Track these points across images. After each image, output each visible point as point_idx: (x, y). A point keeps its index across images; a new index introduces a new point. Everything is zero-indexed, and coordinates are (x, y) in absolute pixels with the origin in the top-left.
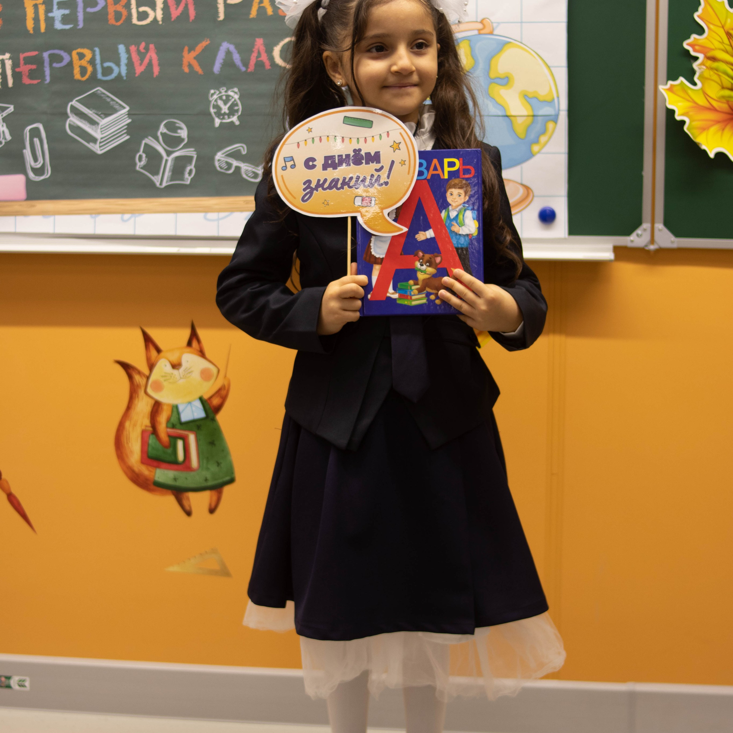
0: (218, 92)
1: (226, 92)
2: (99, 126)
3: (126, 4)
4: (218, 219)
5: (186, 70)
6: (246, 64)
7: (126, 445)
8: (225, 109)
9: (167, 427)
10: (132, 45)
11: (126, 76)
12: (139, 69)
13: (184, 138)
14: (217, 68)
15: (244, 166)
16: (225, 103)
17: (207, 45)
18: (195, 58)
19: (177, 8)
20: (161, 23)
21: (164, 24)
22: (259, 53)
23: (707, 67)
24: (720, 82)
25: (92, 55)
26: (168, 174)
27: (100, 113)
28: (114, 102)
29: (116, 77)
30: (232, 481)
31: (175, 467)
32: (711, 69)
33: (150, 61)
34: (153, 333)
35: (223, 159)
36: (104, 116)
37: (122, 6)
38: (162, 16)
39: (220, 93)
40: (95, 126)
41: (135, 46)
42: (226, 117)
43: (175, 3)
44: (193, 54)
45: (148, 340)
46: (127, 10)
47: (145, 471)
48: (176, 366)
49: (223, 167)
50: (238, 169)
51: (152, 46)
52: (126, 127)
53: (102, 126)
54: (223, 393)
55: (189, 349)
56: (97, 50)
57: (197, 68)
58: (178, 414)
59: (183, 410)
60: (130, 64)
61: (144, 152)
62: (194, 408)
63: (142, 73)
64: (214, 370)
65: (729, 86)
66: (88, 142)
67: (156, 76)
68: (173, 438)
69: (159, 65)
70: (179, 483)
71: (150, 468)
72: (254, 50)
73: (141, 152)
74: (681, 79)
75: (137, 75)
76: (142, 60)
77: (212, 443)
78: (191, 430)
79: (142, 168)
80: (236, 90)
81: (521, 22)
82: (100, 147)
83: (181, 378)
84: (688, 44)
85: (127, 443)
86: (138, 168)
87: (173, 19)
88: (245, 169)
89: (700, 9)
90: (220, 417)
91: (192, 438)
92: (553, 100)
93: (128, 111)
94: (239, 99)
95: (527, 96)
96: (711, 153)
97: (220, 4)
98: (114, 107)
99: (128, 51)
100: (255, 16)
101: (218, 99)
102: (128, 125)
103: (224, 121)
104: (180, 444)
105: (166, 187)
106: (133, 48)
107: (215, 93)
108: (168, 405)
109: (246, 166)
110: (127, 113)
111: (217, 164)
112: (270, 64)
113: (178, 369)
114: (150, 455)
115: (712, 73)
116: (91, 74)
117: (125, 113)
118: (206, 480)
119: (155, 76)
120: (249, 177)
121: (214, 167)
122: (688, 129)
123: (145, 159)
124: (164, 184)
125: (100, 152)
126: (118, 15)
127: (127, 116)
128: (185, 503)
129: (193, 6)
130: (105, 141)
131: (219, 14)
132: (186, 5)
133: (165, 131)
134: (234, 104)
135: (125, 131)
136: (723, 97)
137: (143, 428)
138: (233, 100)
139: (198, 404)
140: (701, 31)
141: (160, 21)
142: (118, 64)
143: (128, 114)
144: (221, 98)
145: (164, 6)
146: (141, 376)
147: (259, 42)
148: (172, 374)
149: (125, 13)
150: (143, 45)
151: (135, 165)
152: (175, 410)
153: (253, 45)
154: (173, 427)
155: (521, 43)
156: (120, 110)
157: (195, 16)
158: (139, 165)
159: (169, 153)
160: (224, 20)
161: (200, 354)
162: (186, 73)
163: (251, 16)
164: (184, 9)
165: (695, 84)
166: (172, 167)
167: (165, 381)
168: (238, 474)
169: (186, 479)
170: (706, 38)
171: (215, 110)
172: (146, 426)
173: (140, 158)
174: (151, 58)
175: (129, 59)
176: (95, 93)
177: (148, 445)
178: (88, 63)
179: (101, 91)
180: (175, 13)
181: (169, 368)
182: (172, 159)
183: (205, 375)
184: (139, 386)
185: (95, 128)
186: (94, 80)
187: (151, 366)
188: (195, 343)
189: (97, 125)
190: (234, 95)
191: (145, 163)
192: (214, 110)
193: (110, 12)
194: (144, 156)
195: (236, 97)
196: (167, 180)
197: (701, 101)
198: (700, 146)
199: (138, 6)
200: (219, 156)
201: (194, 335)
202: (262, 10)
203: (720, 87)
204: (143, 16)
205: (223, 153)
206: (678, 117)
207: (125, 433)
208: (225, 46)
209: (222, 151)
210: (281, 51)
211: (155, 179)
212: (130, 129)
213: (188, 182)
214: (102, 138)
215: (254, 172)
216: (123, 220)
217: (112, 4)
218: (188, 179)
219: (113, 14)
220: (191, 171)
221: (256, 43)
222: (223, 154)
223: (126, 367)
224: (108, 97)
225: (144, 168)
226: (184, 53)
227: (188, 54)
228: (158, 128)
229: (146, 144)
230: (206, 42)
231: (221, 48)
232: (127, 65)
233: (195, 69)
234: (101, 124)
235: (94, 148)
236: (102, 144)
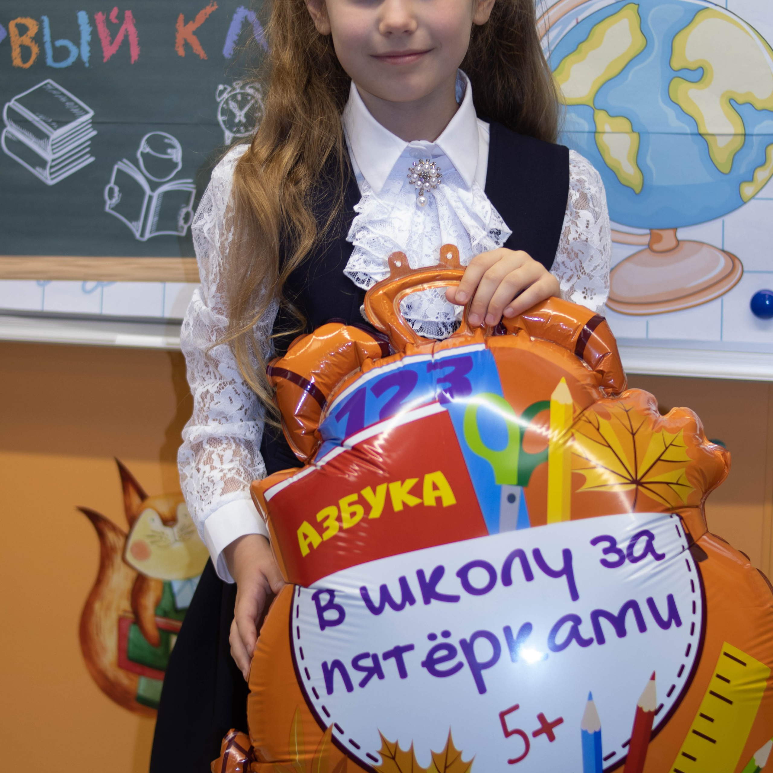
0: (230, 89)
1: (242, 88)
2: (49, 141)
5: (181, 52)
7: (95, 637)
8: (240, 116)
9: (156, 614)
10: (98, 12)
11: (89, 62)
12: (109, 51)
13: (178, 161)
14: (228, 50)
16: (241, 106)
17: (213, 12)
18: (194, 33)
25: (37, 27)
26: (154, 220)
27: (50, 120)
28: (72, 104)
29: (73, 63)
33: (126, 37)
36: (57, 126)
39: (234, 89)
40: (44, 140)
42: (242, 128)
44: (192, 26)
45: (126, 478)
47: (124, 679)
48: (168, 521)
51: (128, 14)
52: (88, 143)
53: (53, 140)
56: (46, 20)
57: (198, 50)
58: (173, 596)
59: (180, 591)
60: (95, 42)
61: (116, 183)
63: (113, 56)
66: (34, 167)
67: (135, 61)
68: (166, 632)
69: (139, 44)
71: (132, 676)
73: (112, 184)
75: (105, 60)
76: (113, 36)
79: (114, 209)
80: (257, 85)
82: (51, 173)
83: (176, 540)
85: (98, 635)
86: (107, 209)
93: (93, 118)
95: (734, 102)
98: (72, 110)
99: (92, 22)
101: (230, 99)
102: (91, 139)
103: (239, 135)
105: (151, 240)
106: (99, 17)
107: (225, 89)
108: (157, 581)
110: (90, 121)
113: (172, 526)
114: (131, 655)
116: (37, 58)
117: (88, 121)
119: (133, 62)
123: (119, 196)
124: (148, 236)
125: (50, 182)
127: (90, 126)
130: (58, 165)
133: (148, 150)
134: (256, 108)
135: (88, 150)
137: (121, 613)
138: (253, 101)
142: (77, 43)
143: (92, 123)
144: (234, 98)
146: (116, 535)
148: (163, 533)
150: (115, 12)
151: (104, 203)
152: (167, 589)
154: (165, 615)
155: (725, 9)
156: (80, 116)
158: (110, 203)
159: (154, 187)
162: (181, 56)
166: (158, 209)
167: (152, 543)
171: (225, 118)
172: (125, 611)
173: (111, 191)
174: (127, 32)
175: (94, 33)
176: (42, 88)
177: (128, 639)
178: (31, 42)
179: (51, 85)
181: (158, 522)
182: (159, 196)
184: (114, 549)
185: (43, 144)
186: (40, 68)
187: (132, 520)
189: (46, 139)
190: (255, 93)
191: (119, 200)
192: (223, 118)
194: (116, 189)
195: (258, 96)
196: (152, 229)
207: (94, 620)
208: (241, 13)
211: (134, 227)
212: (95, 146)
213: (184, 233)
214: (53, 160)
216: (85, 291)
218: (183, 228)
220: (188, 215)
223: (94, 518)
224: (63, 94)
225: (116, 208)
226: (178, 24)
227: (185, 26)
228: (138, 146)
229: (119, 171)
230: (212, 7)
231: (235, 16)
232: (90, 44)
233: (194, 51)
234: (52, 137)
235: (42, 175)
236: (53, 170)
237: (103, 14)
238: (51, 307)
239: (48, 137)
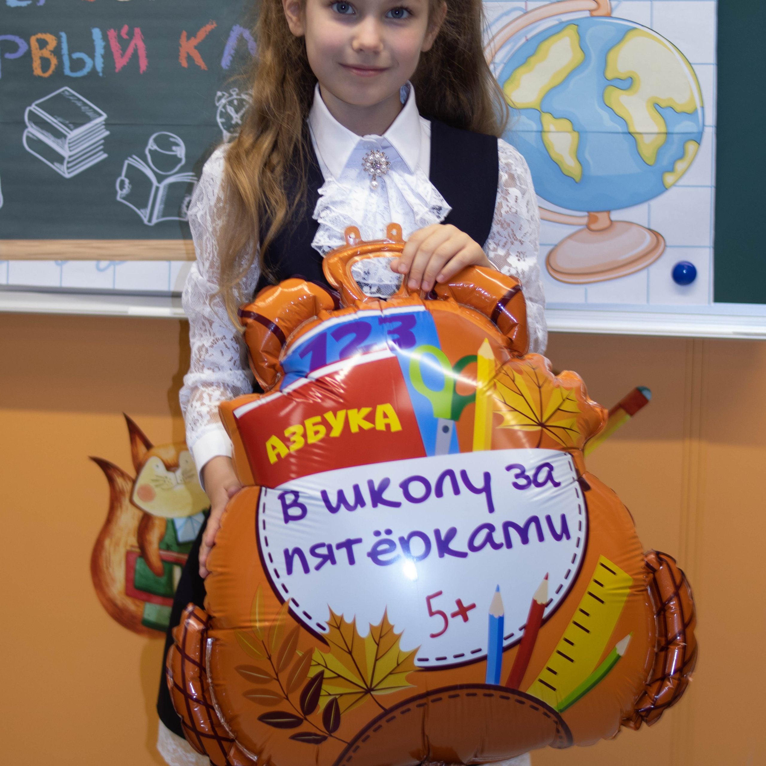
0: (227, 95)
1: (238, 94)
2: (66, 140)
5: (185, 63)
7: (105, 570)
8: (237, 118)
9: (160, 548)
10: (110, 29)
11: (103, 72)
12: (120, 62)
13: (182, 157)
14: (226, 61)
16: (237, 110)
17: (212, 30)
18: (196, 47)
25: (56, 42)
26: (160, 208)
27: (67, 122)
28: (87, 108)
29: (88, 73)
31: (171, 601)
33: (136, 51)
34: (140, 422)
36: (74, 127)
40: (62, 140)
44: (194, 42)
45: (134, 431)
47: (131, 605)
48: (171, 467)
51: (137, 31)
52: (102, 142)
53: (70, 139)
56: (64, 35)
57: (199, 61)
58: (175, 531)
59: (181, 527)
60: (108, 56)
61: (127, 176)
62: (195, 525)
63: (124, 67)
66: (52, 162)
67: (144, 71)
68: (168, 564)
69: (148, 56)
71: (138, 602)
73: (123, 177)
75: (117, 70)
76: (124, 50)
79: (124, 198)
82: (68, 168)
83: (178, 483)
85: (107, 568)
86: (118, 198)
93: (106, 120)
98: (87, 113)
99: (105, 37)
101: (228, 104)
102: (105, 139)
104: (177, 572)
105: (156, 224)
106: (112, 33)
107: (223, 95)
108: (161, 519)
110: (104, 123)
113: (174, 471)
114: (137, 584)
116: (56, 69)
117: (100, 123)
119: (141, 71)
123: (129, 187)
124: (155, 221)
125: (67, 175)
127: (104, 127)
130: (75, 161)
133: (155, 147)
135: (101, 147)
137: (128, 548)
142: (92, 55)
143: (105, 125)
146: (125, 479)
148: (166, 477)
150: (125, 29)
151: (116, 193)
152: (170, 526)
154: (168, 548)
156: (95, 118)
158: (121, 194)
159: (160, 178)
162: (184, 68)
166: (164, 198)
167: (157, 486)
171: (223, 120)
172: (132, 546)
173: (122, 183)
174: (137, 46)
175: (107, 48)
176: (62, 94)
177: (135, 571)
178: (51, 54)
179: (69, 92)
181: (162, 469)
182: (165, 187)
184: (122, 492)
185: (60, 142)
186: (59, 78)
187: (138, 467)
191: (129, 191)
192: (221, 120)
194: (127, 182)
196: (158, 216)
207: (104, 555)
208: (237, 31)
211: (142, 213)
212: (108, 144)
214: (70, 157)
216: (99, 270)
223: (105, 466)
224: (79, 100)
225: (127, 198)
226: (181, 40)
227: (187, 41)
228: (146, 144)
229: (129, 166)
230: (212, 25)
231: (232, 33)
232: (103, 57)
233: (196, 63)
234: (69, 136)
235: (60, 170)
236: (70, 165)
237: (115, 31)
238: (68, 283)
239: (65, 137)
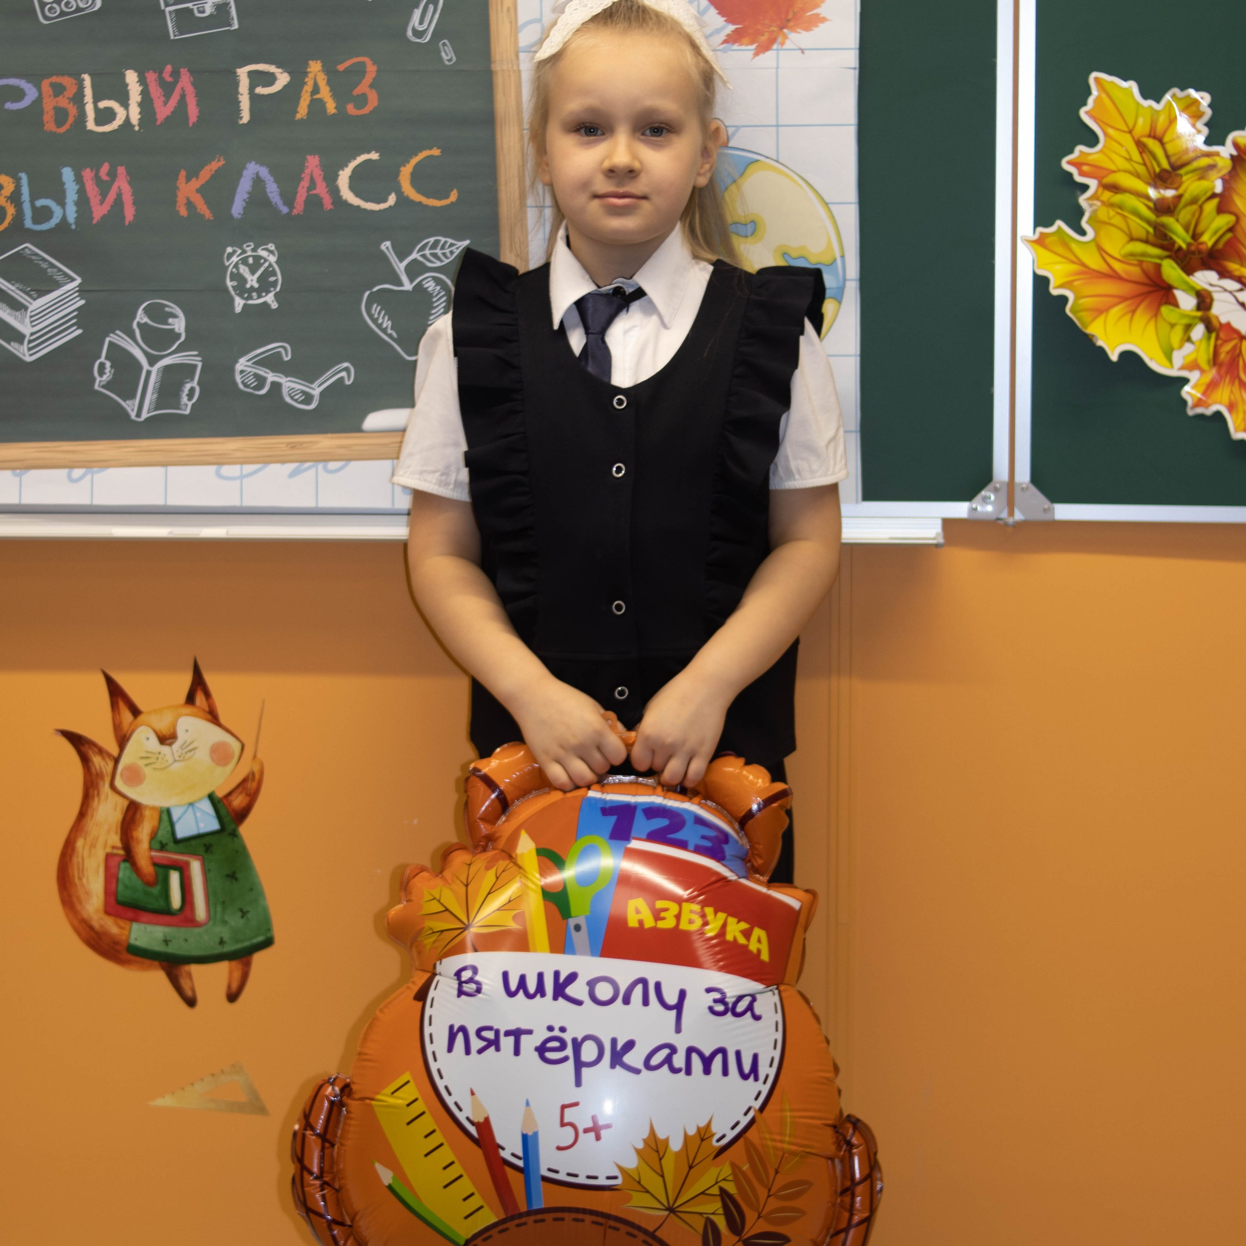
0: (239, 251)
1: (254, 250)
2: (26, 313)
3: (75, 94)
4: (242, 477)
5: (183, 212)
6: (289, 201)
7: (77, 881)
8: (252, 281)
9: (151, 849)
10: (86, 168)
11: (76, 223)
12: (99, 211)
13: (180, 332)
14: (237, 209)
15: (286, 382)
16: (253, 270)
17: (219, 167)
18: (198, 191)
19: (165, 103)
20: (137, 128)
21: (142, 131)
22: (312, 180)
23: (1103, 203)
24: (1126, 230)
25: (14, 185)
26: (152, 397)
27: (29, 289)
28: (55, 270)
29: (56, 224)
30: (268, 943)
31: (167, 918)
32: (1112, 205)
33: (119, 195)
34: (123, 680)
35: (249, 369)
36: (36, 295)
37: (68, 98)
38: (139, 117)
39: (244, 252)
40: (20, 313)
41: (92, 171)
42: (254, 294)
43: (163, 93)
44: (195, 184)
45: (116, 692)
46: (76, 106)
47: (112, 926)
48: (166, 739)
49: (249, 383)
50: (276, 386)
51: (121, 170)
52: (75, 313)
53: (32, 312)
54: (252, 785)
55: (189, 709)
56: (24, 177)
57: (203, 209)
58: (172, 824)
59: (180, 818)
60: (83, 202)
61: (106, 358)
62: (198, 814)
63: (104, 217)
64: (236, 746)
65: (1143, 235)
66: (10, 343)
67: (130, 222)
68: (163, 868)
69: (135, 203)
70: (171, 949)
71: (121, 923)
72: (303, 176)
73: (102, 359)
74: (1059, 223)
75: (95, 222)
76: (104, 195)
77: (232, 876)
78: (194, 854)
79: (103, 387)
80: (271, 247)
81: (777, 126)
82: (30, 349)
83: (175, 761)
84: (1069, 163)
85: (80, 879)
86: (96, 387)
87: (158, 122)
88: (288, 388)
89: (1091, 101)
90: (246, 830)
91: (196, 867)
92: (835, 260)
93: (80, 285)
94: (276, 262)
95: (789, 256)
96: (1112, 354)
97: (242, 95)
98: (55, 277)
99: (79, 179)
100: (305, 116)
101: (240, 262)
102: (78, 309)
103: (250, 302)
104: (175, 878)
105: (147, 419)
106: (88, 174)
107: (234, 252)
108: (153, 808)
109: (289, 381)
110: (77, 289)
111: (238, 378)
112: (331, 201)
113: (170, 745)
114: (120, 898)
115: (1112, 213)
116: (13, 219)
117: (73, 289)
118: (222, 942)
119: (127, 223)
120: (296, 401)
121: (236, 384)
122: (1071, 310)
123: (110, 372)
124: (145, 415)
125: (29, 359)
126: (61, 115)
127: (77, 294)
128: (185, 984)
129: (196, 98)
130: (38, 340)
131: (241, 112)
132: (183, 97)
133: (146, 320)
134: (270, 272)
135: (74, 321)
136: (1132, 255)
137: (109, 850)
138: (266, 264)
139: (207, 807)
140: (1092, 139)
141: (134, 126)
142: (62, 203)
143: (79, 292)
144: (244, 261)
145: (142, 98)
146: (104, 759)
147: (313, 162)
148: (160, 753)
149: (73, 111)
150: (105, 168)
151: (93, 379)
152: (165, 817)
153: (302, 167)
154: (163, 847)
155: (777, 161)
156: (65, 284)
157: (198, 117)
158: (100, 382)
159: (152, 360)
160: (249, 121)
161: (209, 717)
162: (183, 216)
163: (298, 116)
164: (178, 103)
165: (1083, 233)
166: (158, 385)
167: (147, 765)
168: (278, 932)
169: (186, 940)
170: (1101, 151)
171: (235, 283)
172: (114, 847)
173: (102, 367)
174: (120, 190)
175: (81, 191)
176: (21, 252)
177: (117, 880)
178: (7, 201)
179: (30, 249)
180: (163, 111)
181: (154, 740)
182: (158, 371)
183: (219, 754)
184: (100, 775)
185: (19, 316)
186: (17, 231)
187: (122, 741)
188: (200, 698)
189: (23, 310)
190: (269, 256)
191: (111, 377)
192: (232, 283)
193: (46, 110)
194: (108, 364)
195: (273, 259)
196: (149, 408)
197: (1094, 262)
198: (1094, 340)
199: (97, 99)
200: (242, 364)
201: (198, 684)
202: (317, 105)
203: (1126, 239)
204: (105, 116)
205: (248, 359)
206: (1055, 292)
207: (75, 860)
208: (252, 169)
209: (247, 356)
210: (351, 178)
211: (128, 406)
212: (83, 317)
213: (187, 412)
214: (32, 334)
215: (303, 392)
216: (71, 480)
217: (50, 96)
218: (187, 406)
219: (52, 113)
220: (192, 391)
221: (306, 165)
222: (248, 361)
223: (76, 740)
224: (45, 260)
225: (107, 385)
226: (179, 182)
227: (187, 183)
228: (133, 315)
229: (112, 344)
230: (219, 163)
231: (245, 173)
232: (77, 203)
233: (198, 211)
234: (31, 308)
235: (19, 351)
236: (31, 345)
238: (30, 498)
239: (26, 308)
